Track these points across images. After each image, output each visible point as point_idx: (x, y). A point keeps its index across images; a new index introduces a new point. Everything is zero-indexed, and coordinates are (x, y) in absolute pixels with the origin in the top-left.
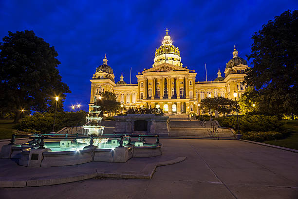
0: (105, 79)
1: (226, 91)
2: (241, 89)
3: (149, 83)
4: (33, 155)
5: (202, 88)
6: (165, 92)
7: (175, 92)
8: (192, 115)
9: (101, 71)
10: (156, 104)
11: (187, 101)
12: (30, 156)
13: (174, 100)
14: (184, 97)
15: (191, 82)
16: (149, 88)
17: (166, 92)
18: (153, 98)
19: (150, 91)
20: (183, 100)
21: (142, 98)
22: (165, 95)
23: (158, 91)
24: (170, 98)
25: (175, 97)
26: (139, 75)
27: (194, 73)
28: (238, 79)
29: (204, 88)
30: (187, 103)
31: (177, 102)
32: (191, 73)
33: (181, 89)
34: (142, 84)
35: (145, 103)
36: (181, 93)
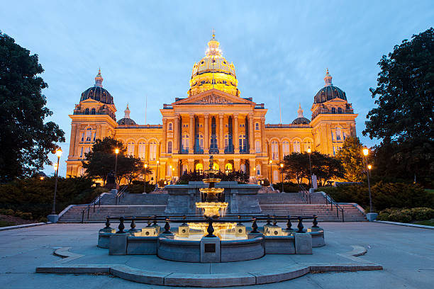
0: (99, 113)
1: (312, 141)
2: (338, 139)
3: (183, 124)
4: (206, 245)
5: (274, 136)
6: (212, 140)
7: (231, 140)
8: (263, 182)
9: (90, 100)
10: (196, 162)
11: (251, 158)
12: (203, 248)
13: (230, 156)
14: (246, 150)
15: (257, 125)
16: (184, 134)
17: (214, 141)
18: (191, 151)
19: (184, 139)
20: (245, 156)
21: (170, 152)
22: (212, 146)
23: (200, 138)
24: (222, 151)
25: (230, 150)
26: (164, 108)
27: (263, 108)
28: (333, 122)
29: (278, 136)
30: (252, 160)
31: (234, 160)
32: (258, 108)
33: (241, 136)
34: (171, 124)
35: (177, 160)
36: (241, 144)
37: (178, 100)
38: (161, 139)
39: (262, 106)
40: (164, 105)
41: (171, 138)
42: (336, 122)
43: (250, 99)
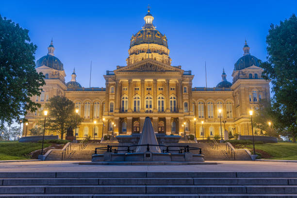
1: (233, 102)
2: (254, 100)
3: (123, 88)
4: (146, 155)
5: (200, 98)
9: (44, 67)
10: (134, 120)
11: (180, 116)
12: (145, 155)
13: (162, 115)
14: (176, 110)
15: (186, 88)
16: (124, 96)
18: (130, 110)
19: (124, 101)
20: (175, 115)
21: (111, 111)
23: (137, 100)
24: (155, 111)
26: (107, 75)
27: (190, 74)
28: (250, 86)
29: (204, 98)
31: (167, 118)
32: (186, 75)
33: (171, 98)
34: (112, 88)
35: (118, 118)
36: (171, 105)
37: (119, 67)
38: (104, 100)
39: (190, 73)
40: (107, 71)
41: (112, 100)
42: (253, 86)
43: (179, 67)
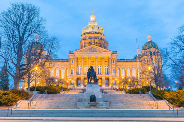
1: (142, 68)
3: (78, 61)
5: (122, 65)
10: (85, 79)
15: (113, 61)
16: (79, 65)
18: (82, 74)
20: (107, 76)
21: (72, 74)
27: (116, 53)
29: (125, 66)
30: (110, 78)
31: (103, 78)
32: (114, 53)
33: (105, 67)
34: (72, 61)
35: (76, 78)
36: (105, 70)
37: (76, 50)
38: (67, 67)
40: (69, 52)
41: (72, 68)
43: (110, 50)
